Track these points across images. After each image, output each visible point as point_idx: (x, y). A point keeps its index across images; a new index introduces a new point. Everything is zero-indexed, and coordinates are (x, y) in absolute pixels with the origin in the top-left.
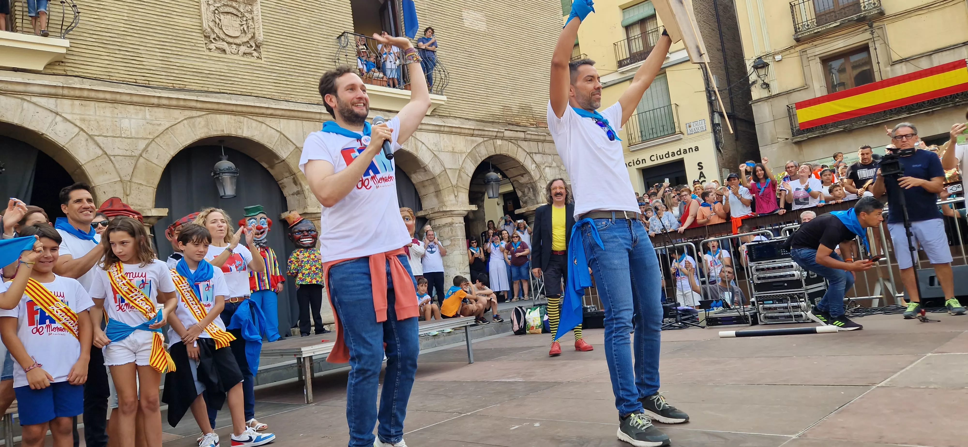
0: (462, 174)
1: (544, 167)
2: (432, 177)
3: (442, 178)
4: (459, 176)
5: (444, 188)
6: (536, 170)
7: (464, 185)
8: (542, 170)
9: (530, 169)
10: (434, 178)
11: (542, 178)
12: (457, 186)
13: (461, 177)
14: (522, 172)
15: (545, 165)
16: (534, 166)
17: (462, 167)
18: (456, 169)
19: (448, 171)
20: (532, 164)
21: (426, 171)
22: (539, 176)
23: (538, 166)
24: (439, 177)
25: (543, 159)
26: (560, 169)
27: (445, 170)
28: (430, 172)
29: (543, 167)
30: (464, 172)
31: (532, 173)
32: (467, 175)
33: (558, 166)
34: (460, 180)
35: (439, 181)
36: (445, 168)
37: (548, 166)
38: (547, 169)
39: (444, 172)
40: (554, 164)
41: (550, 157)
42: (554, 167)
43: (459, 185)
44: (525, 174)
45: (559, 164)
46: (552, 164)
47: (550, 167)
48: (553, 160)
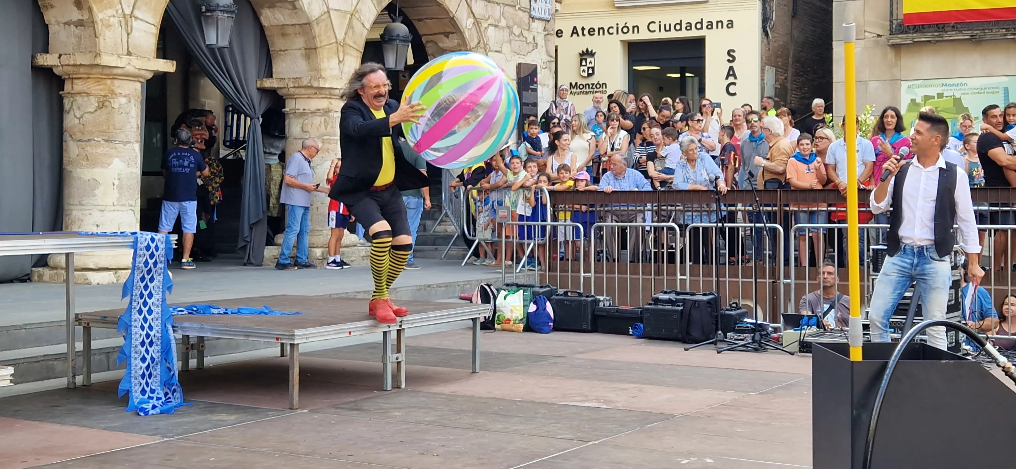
0: (355, 21)
1: (486, 25)
2: (305, 22)
3: (322, 25)
4: (350, 26)
5: (324, 43)
6: (474, 29)
7: (355, 43)
8: (482, 29)
9: (464, 26)
10: (309, 24)
11: (482, 45)
12: (344, 44)
13: (353, 28)
14: (449, 30)
15: (490, 21)
16: (471, 20)
17: (356, 11)
18: (346, 12)
19: (331, 12)
20: (469, 17)
21: (295, 8)
22: (476, 41)
23: (477, 23)
24: (318, 24)
25: (487, 11)
26: (511, 33)
27: (329, 12)
28: (304, 12)
29: (484, 25)
30: (359, 20)
31: (467, 34)
32: (363, 24)
33: (508, 27)
34: (350, 32)
35: (317, 30)
36: (328, 8)
37: (492, 25)
38: (491, 29)
39: (327, 15)
40: (503, 23)
41: (498, 7)
42: (503, 28)
43: (349, 41)
44: (453, 33)
45: (511, 24)
46: (499, 21)
47: (496, 26)
48: (503, 14)
